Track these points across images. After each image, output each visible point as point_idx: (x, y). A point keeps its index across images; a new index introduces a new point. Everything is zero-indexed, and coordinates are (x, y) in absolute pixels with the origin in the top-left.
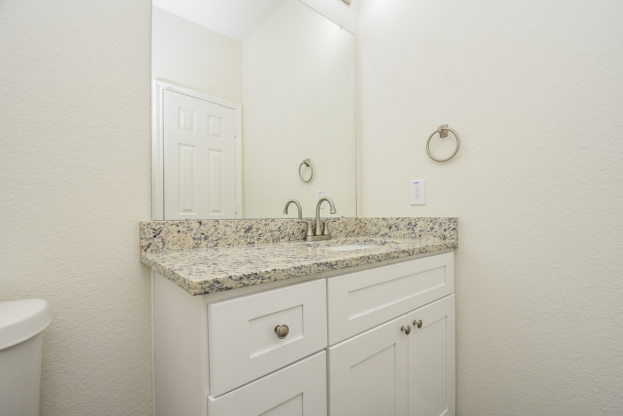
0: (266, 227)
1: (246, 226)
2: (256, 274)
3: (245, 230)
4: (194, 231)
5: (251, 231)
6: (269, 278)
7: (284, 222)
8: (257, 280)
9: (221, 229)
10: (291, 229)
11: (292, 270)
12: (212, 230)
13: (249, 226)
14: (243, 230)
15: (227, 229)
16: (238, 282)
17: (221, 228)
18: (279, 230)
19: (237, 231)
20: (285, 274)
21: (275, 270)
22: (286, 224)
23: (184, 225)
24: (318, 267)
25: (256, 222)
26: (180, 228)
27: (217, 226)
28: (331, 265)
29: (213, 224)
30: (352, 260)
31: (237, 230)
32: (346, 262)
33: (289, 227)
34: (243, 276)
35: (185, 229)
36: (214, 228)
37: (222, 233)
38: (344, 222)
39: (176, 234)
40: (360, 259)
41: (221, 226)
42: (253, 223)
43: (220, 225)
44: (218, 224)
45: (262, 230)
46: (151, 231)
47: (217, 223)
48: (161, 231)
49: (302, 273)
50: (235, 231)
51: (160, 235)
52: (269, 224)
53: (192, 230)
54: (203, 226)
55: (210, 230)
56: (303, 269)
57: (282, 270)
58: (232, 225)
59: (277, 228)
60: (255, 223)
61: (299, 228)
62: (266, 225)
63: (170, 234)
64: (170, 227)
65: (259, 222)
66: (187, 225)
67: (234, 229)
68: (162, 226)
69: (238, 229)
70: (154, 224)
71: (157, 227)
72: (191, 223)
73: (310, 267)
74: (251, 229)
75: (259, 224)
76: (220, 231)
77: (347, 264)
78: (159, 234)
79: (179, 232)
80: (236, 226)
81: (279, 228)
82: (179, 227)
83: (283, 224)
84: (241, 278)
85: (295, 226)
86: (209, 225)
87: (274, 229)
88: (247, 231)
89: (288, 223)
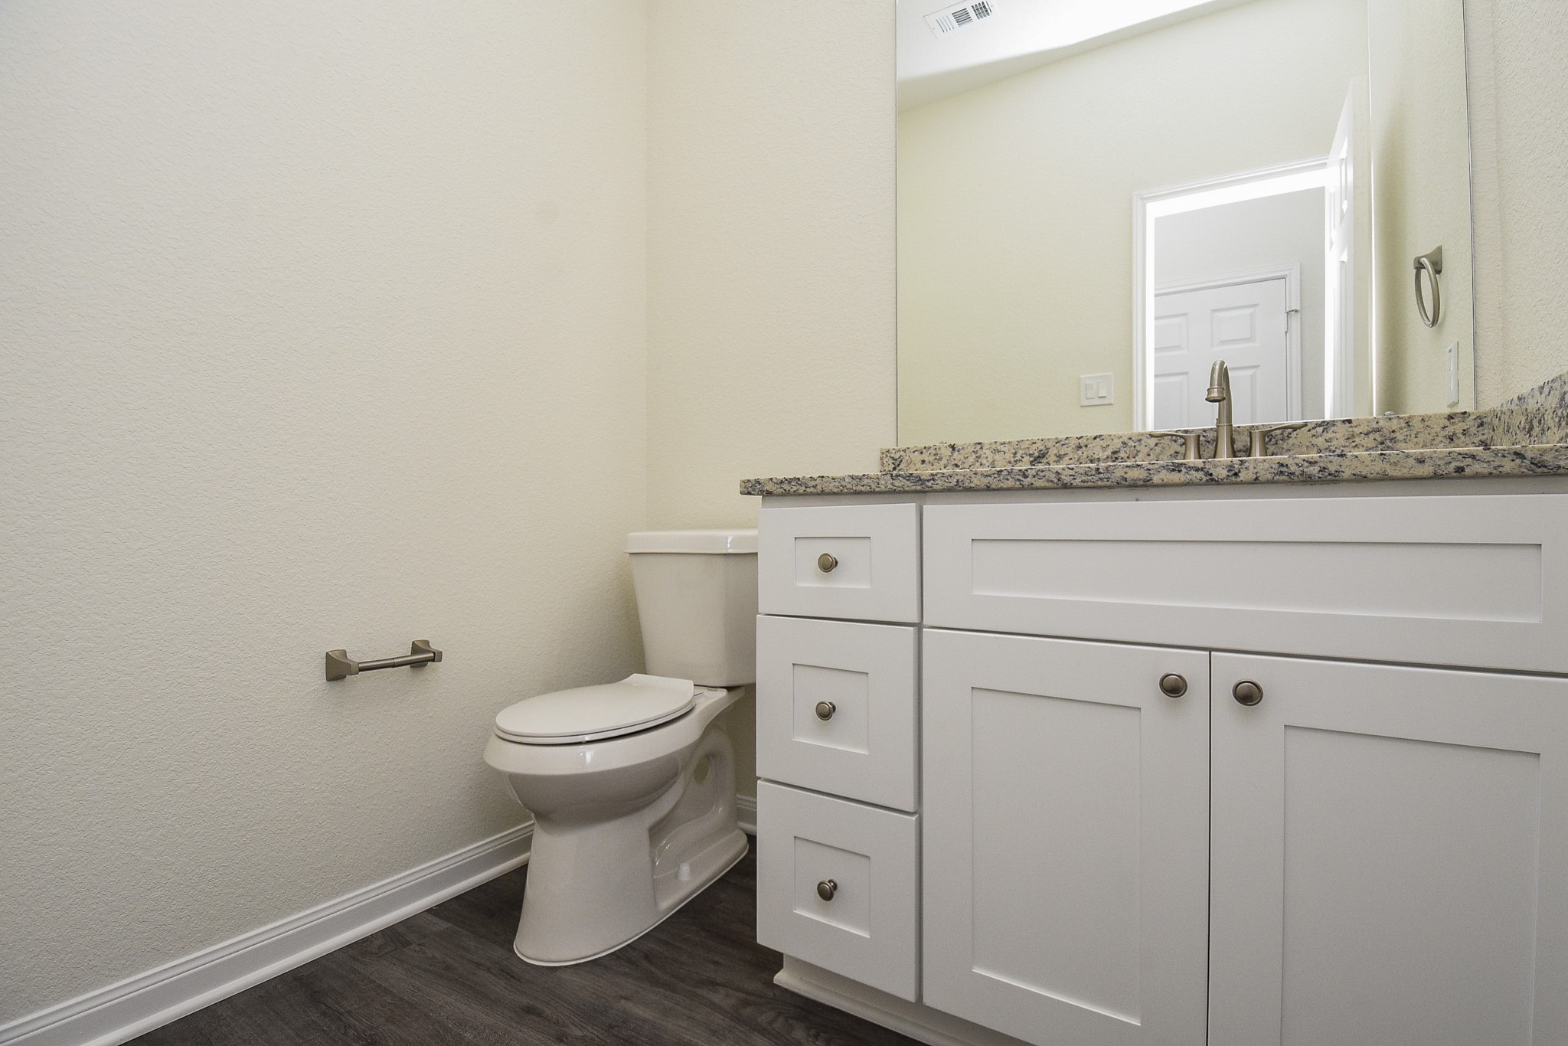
0: (1080, 452)
1: (1033, 450)
2: (799, 479)
3: (1032, 459)
4: (944, 461)
5: (1044, 460)
6: (814, 487)
7: (1130, 439)
8: (799, 487)
9: (987, 458)
10: (1149, 455)
11: (847, 480)
12: (971, 459)
13: (1040, 451)
14: (1027, 459)
15: (997, 457)
16: (778, 486)
17: (985, 456)
18: (1114, 459)
19: (1016, 461)
20: (836, 484)
21: (823, 477)
22: (1134, 444)
23: (930, 451)
24: (893, 479)
25: (1057, 443)
26: (925, 457)
27: (980, 452)
28: (920, 480)
29: (973, 449)
30: (973, 476)
31: (1016, 459)
32: (957, 477)
33: (1145, 450)
34: (784, 480)
35: (932, 458)
36: (974, 456)
37: (987, 464)
38: (1378, 430)
39: (919, 465)
40: (996, 475)
41: (987, 451)
42: (1049, 445)
43: (984, 451)
44: (981, 448)
45: (1071, 459)
46: (891, 462)
47: (980, 446)
48: (901, 461)
49: (863, 486)
50: (1012, 460)
51: (901, 467)
52: (1086, 446)
53: (940, 459)
54: (957, 453)
55: (967, 460)
56: (866, 481)
57: (833, 479)
58: (1006, 449)
59: (1109, 452)
60: (1054, 444)
61: (1176, 453)
62: (1081, 447)
63: (912, 466)
64: (912, 455)
65: (1063, 443)
66: (934, 452)
67: (1009, 456)
68: (902, 453)
69: (1018, 457)
70: (894, 452)
71: (897, 456)
72: (939, 449)
73: (878, 478)
74: (1044, 457)
75: (1063, 445)
76: (984, 462)
77: (957, 481)
78: (899, 465)
79: (923, 462)
80: (1014, 451)
81: (1114, 453)
82: (924, 455)
83: (1125, 444)
84: (782, 482)
85: (1163, 448)
86: (966, 451)
87: (1100, 455)
88: (1035, 460)
89: (1140, 440)
